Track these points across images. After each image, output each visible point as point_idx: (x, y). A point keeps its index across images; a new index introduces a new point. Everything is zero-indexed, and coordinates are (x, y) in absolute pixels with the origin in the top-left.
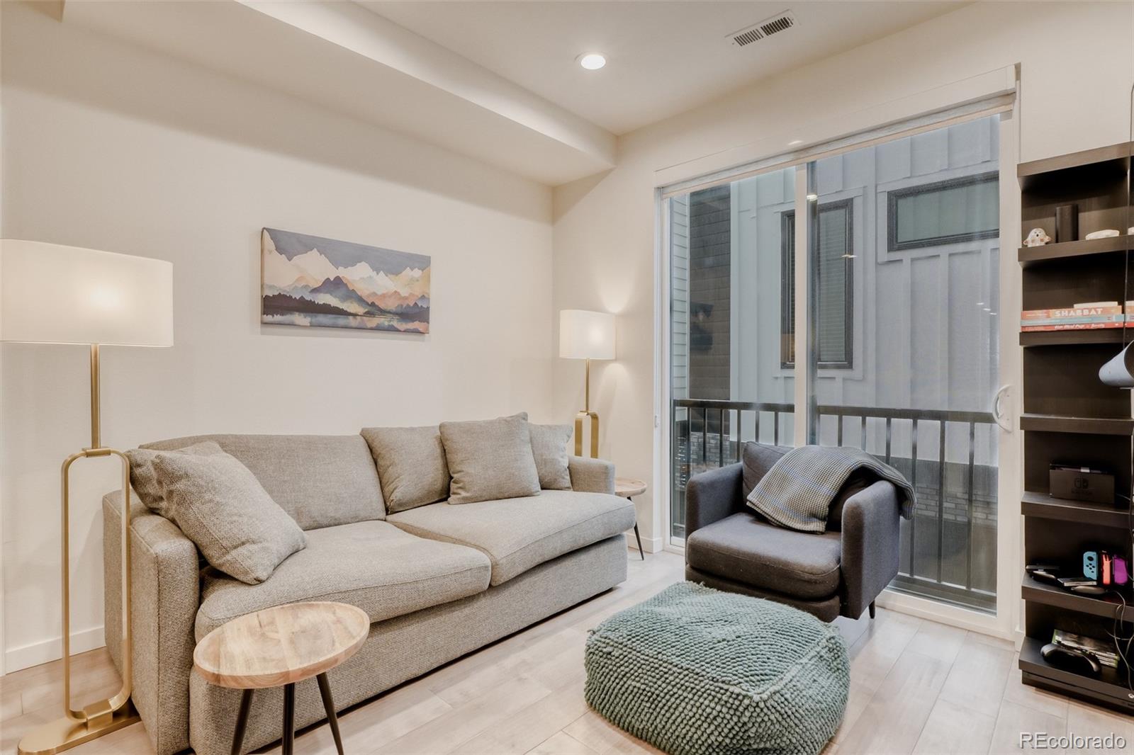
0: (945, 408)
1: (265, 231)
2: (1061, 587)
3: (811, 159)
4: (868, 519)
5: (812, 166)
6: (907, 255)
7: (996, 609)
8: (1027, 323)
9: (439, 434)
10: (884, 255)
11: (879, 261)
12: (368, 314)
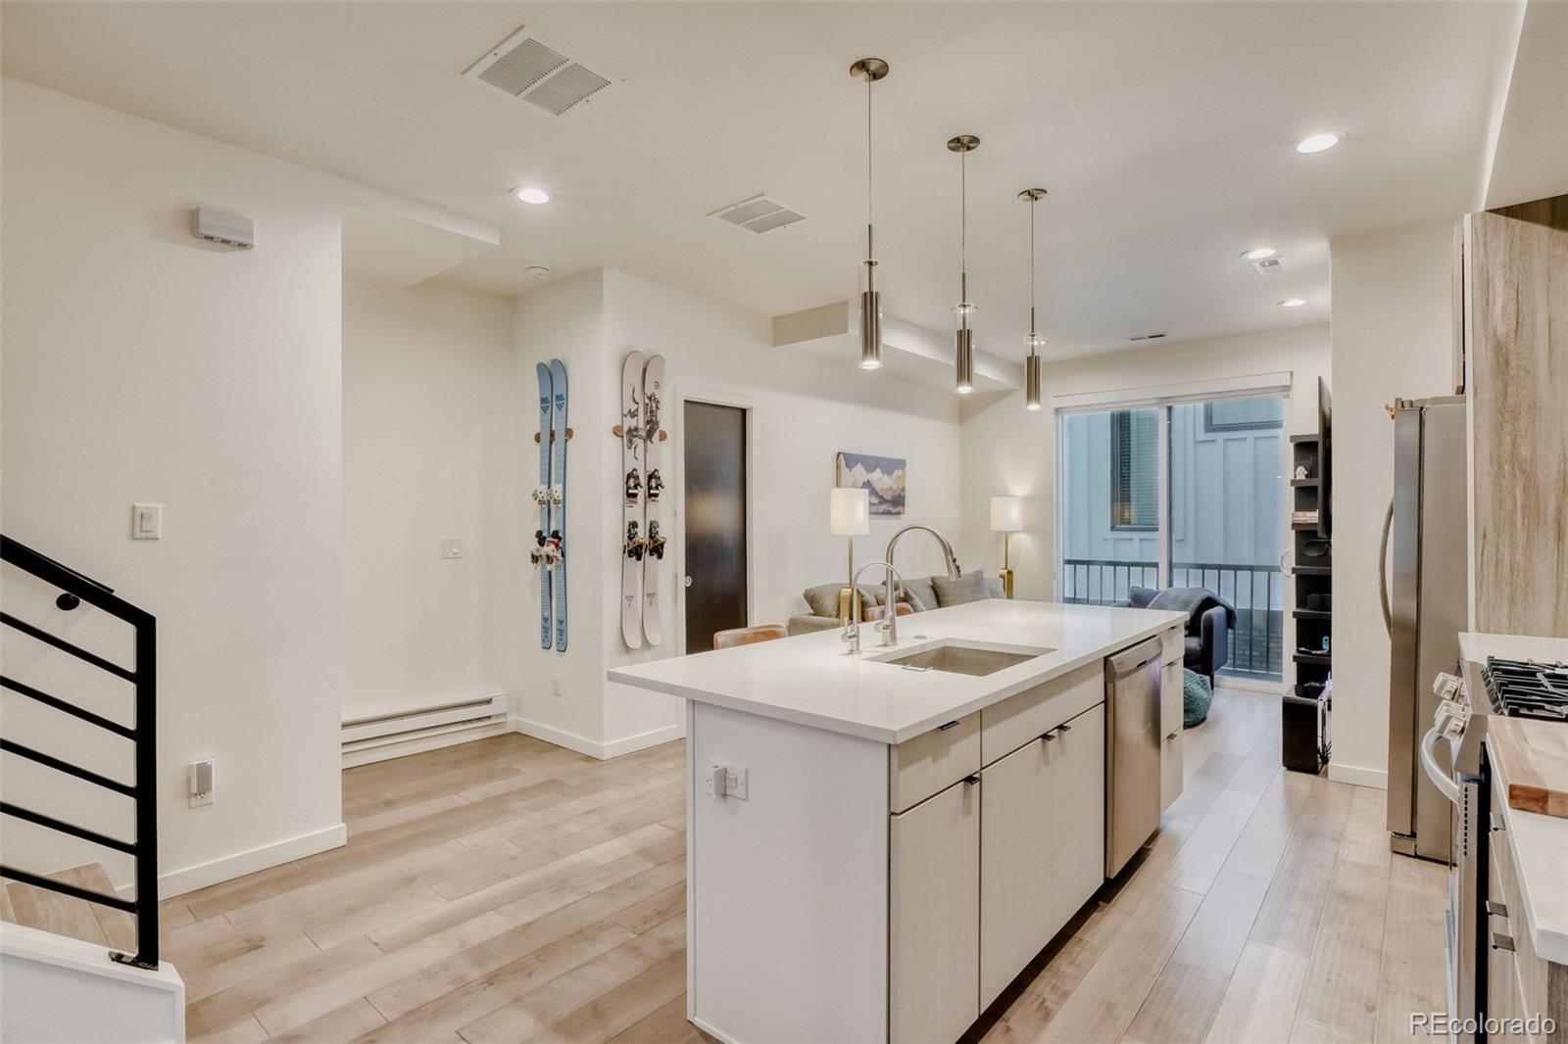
0: (1252, 564)
1: (841, 455)
2: (1311, 654)
3: (1169, 404)
4: (1215, 623)
5: (1170, 409)
6: (1221, 436)
7: (1281, 671)
8: (1295, 519)
9: (931, 583)
10: (1202, 435)
11: (1197, 440)
12: (880, 503)
